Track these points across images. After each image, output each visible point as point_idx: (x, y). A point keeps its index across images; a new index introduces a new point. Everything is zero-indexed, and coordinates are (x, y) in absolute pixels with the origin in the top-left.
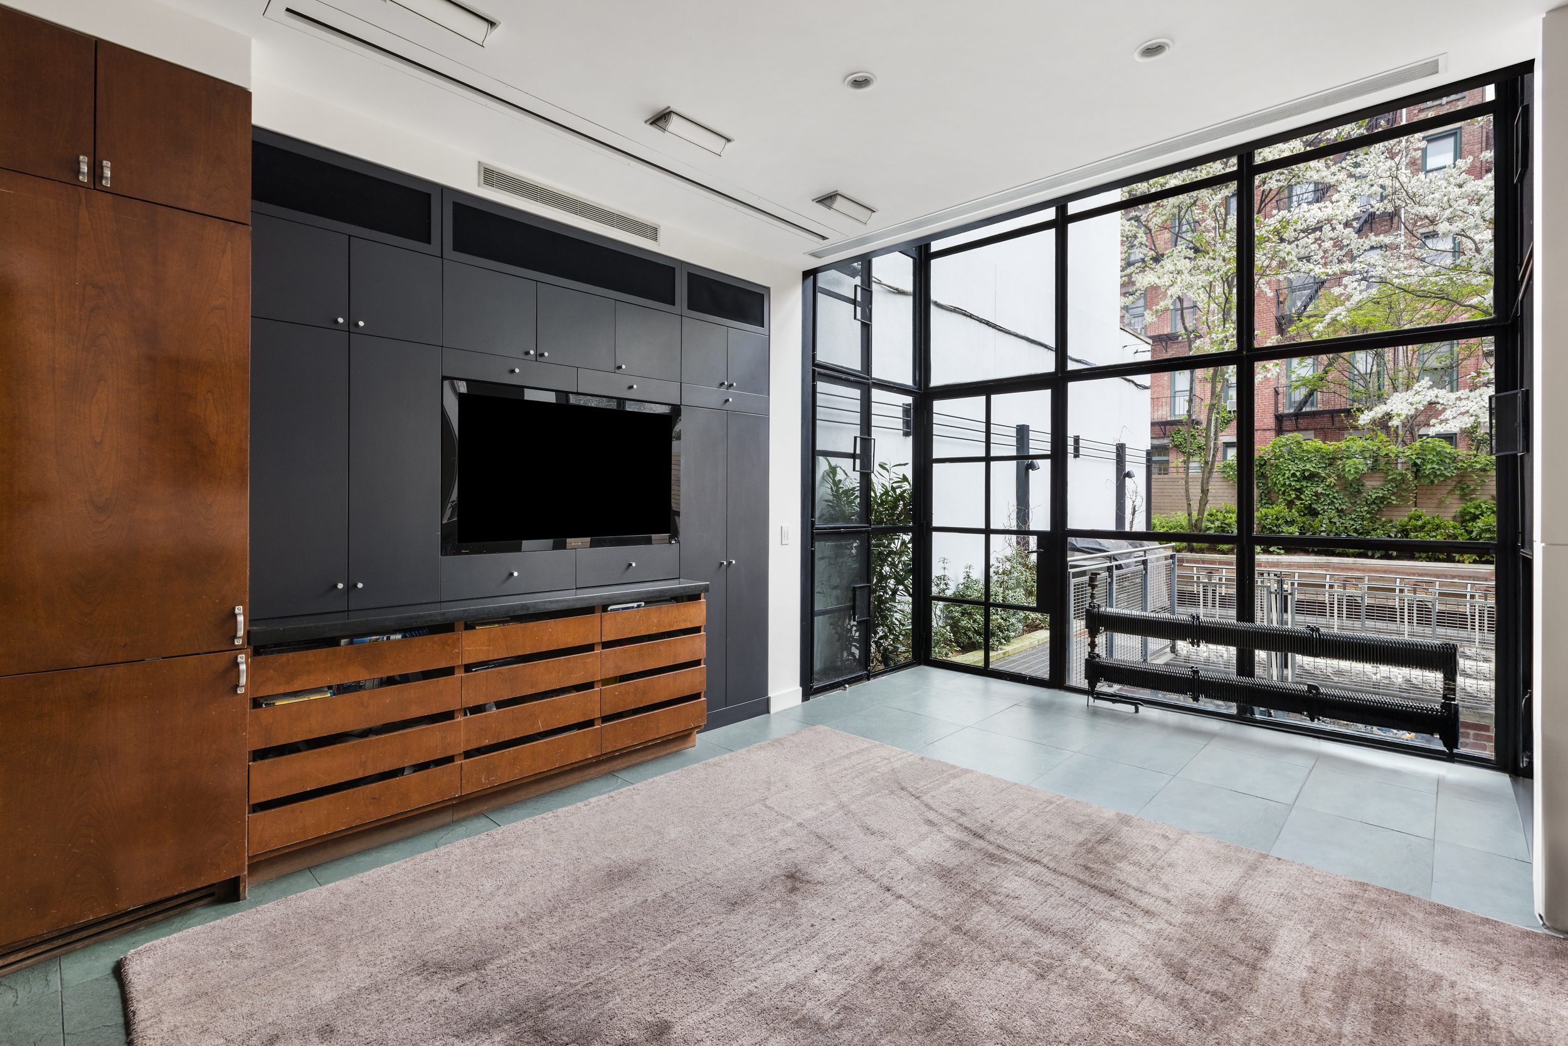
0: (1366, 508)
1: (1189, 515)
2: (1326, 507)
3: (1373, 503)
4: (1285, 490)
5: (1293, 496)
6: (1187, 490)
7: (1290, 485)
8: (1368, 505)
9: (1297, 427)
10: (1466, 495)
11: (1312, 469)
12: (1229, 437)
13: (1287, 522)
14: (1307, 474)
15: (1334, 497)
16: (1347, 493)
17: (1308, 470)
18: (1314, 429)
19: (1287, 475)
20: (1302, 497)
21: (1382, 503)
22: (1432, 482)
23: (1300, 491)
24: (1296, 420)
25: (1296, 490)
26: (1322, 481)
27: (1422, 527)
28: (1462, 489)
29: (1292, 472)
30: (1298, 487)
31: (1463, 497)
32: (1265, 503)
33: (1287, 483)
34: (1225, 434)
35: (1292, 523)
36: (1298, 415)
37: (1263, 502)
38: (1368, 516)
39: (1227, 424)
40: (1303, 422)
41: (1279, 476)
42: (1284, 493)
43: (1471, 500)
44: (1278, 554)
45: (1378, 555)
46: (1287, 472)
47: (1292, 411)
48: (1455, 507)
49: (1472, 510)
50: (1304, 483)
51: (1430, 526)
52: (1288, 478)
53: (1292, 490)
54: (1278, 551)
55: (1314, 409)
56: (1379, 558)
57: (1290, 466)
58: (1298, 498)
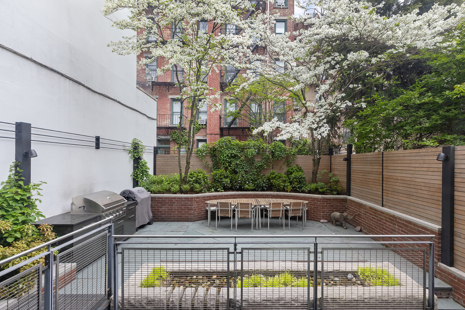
0: (255, 170)
1: (181, 174)
2: (240, 170)
3: (258, 168)
4: (224, 162)
5: (228, 165)
6: (179, 162)
7: (226, 160)
8: (256, 169)
9: (229, 134)
10: (288, 164)
11: (235, 153)
12: (200, 137)
13: (225, 177)
14: (233, 155)
15: (244, 165)
16: (248, 163)
17: (233, 153)
18: (236, 135)
19: (225, 156)
20: (231, 165)
21: (261, 168)
22: (278, 159)
23: (230, 163)
24: (229, 130)
25: (229, 162)
26: (239, 159)
27: (275, 177)
28: (288, 162)
29: (227, 154)
30: (229, 161)
31: (288, 165)
32: (216, 168)
33: (225, 159)
34: (198, 135)
35: (226, 177)
36: (229, 128)
37: (215, 168)
38: (256, 173)
39: (198, 130)
40: (231, 132)
41: (222, 156)
42: (223, 164)
43: (290, 166)
44: (221, 192)
45: (260, 190)
46: (225, 154)
47: (227, 126)
48: (285, 169)
49: (291, 170)
50: (232, 159)
51: (277, 177)
52: (225, 157)
53: (227, 162)
54: (221, 190)
55: (236, 126)
56: (260, 191)
57: (226, 152)
58: (229, 166)
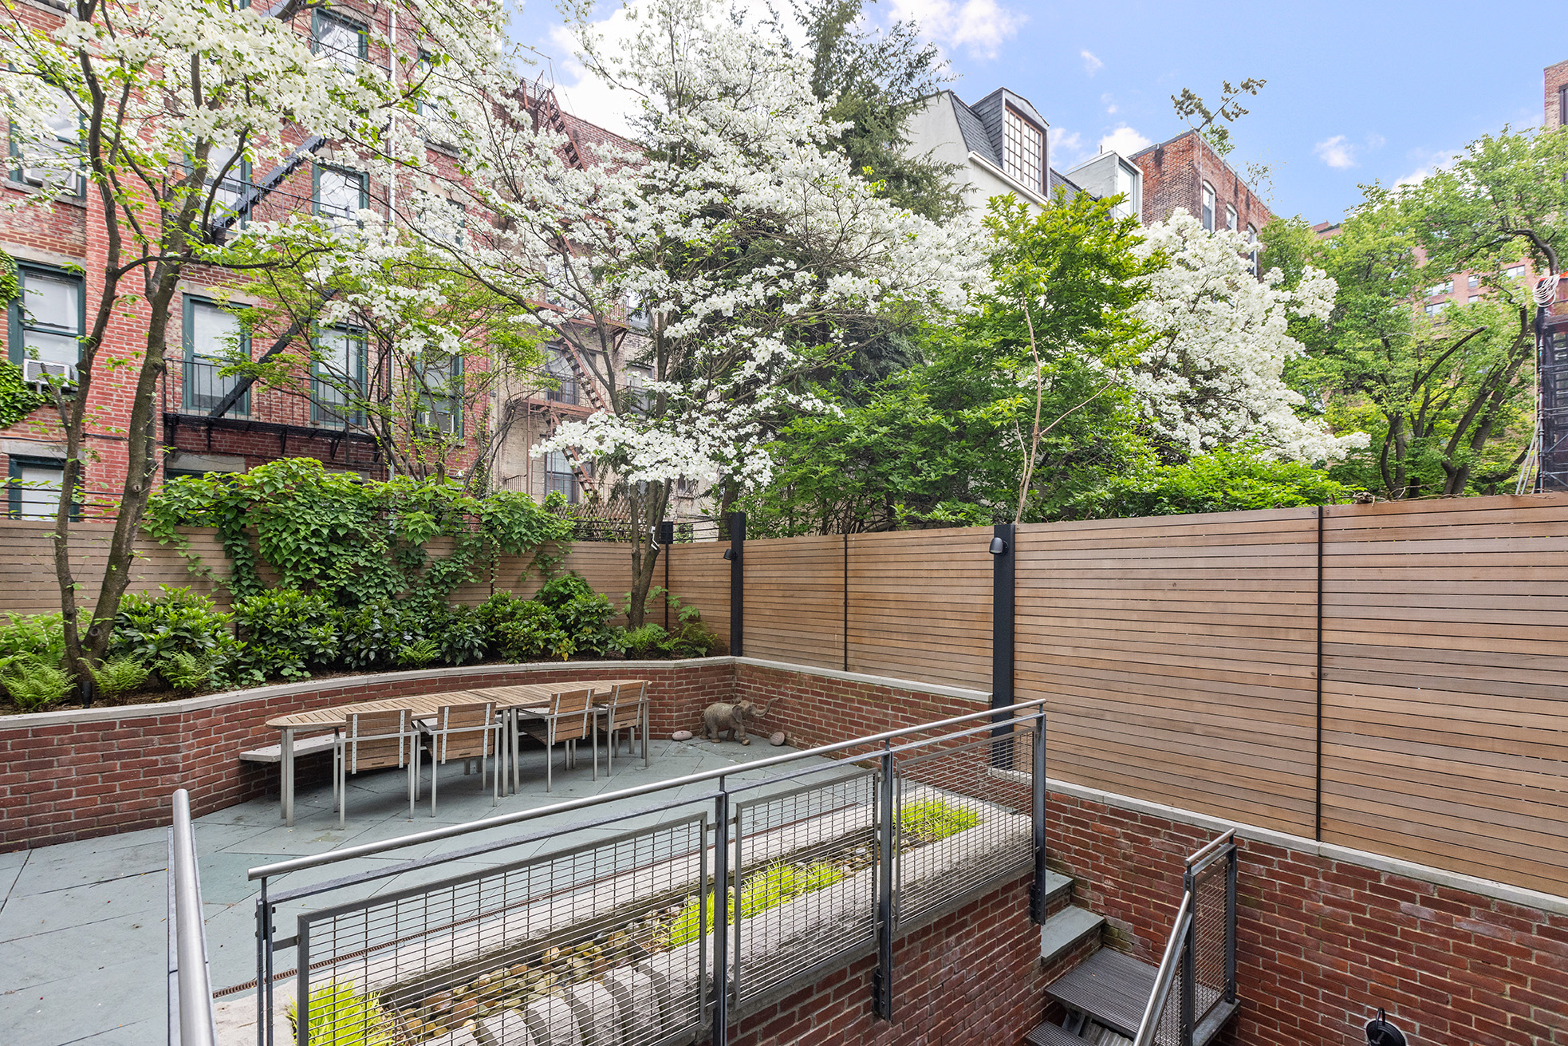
0: (432, 591)
1: (69, 615)
2: (371, 591)
3: (442, 582)
4: (298, 561)
5: (317, 572)
6: (61, 558)
7: (309, 551)
8: (434, 586)
9: (209, 446)
10: (547, 570)
11: (351, 525)
12: (30, 444)
13: (310, 620)
14: (341, 532)
15: (385, 574)
16: (402, 566)
17: (345, 526)
18: (246, 456)
19: (302, 534)
20: (332, 573)
21: (453, 581)
22: (519, 551)
23: (326, 562)
24: (209, 432)
25: (321, 561)
26: (363, 547)
27: (513, 614)
28: (544, 563)
29: (313, 527)
30: (323, 555)
31: (545, 574)
32: (249, 587)
33: (304, 548)
34: (18, 435)
35: (319, 621)
36: (214, 424)
37: (245, 583)
38: (436, 602)
39: (22, 413)
40: (222, 440)
41: (285, 535)
42: (295, 567)
43: (553, 576)
44: (303, 679)
45: (459, 660)
46: (303, 527)
47: (205, 413)
48: (535, 586)
49: (561, 589)
50: (334, 549)
51: (521, 612)
52: (305, 539)
53: (314, 561)
54: (299, 674)
56: (461, 665)
57: (308, 517)
58: (323, 576)
